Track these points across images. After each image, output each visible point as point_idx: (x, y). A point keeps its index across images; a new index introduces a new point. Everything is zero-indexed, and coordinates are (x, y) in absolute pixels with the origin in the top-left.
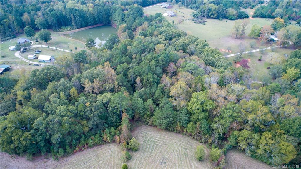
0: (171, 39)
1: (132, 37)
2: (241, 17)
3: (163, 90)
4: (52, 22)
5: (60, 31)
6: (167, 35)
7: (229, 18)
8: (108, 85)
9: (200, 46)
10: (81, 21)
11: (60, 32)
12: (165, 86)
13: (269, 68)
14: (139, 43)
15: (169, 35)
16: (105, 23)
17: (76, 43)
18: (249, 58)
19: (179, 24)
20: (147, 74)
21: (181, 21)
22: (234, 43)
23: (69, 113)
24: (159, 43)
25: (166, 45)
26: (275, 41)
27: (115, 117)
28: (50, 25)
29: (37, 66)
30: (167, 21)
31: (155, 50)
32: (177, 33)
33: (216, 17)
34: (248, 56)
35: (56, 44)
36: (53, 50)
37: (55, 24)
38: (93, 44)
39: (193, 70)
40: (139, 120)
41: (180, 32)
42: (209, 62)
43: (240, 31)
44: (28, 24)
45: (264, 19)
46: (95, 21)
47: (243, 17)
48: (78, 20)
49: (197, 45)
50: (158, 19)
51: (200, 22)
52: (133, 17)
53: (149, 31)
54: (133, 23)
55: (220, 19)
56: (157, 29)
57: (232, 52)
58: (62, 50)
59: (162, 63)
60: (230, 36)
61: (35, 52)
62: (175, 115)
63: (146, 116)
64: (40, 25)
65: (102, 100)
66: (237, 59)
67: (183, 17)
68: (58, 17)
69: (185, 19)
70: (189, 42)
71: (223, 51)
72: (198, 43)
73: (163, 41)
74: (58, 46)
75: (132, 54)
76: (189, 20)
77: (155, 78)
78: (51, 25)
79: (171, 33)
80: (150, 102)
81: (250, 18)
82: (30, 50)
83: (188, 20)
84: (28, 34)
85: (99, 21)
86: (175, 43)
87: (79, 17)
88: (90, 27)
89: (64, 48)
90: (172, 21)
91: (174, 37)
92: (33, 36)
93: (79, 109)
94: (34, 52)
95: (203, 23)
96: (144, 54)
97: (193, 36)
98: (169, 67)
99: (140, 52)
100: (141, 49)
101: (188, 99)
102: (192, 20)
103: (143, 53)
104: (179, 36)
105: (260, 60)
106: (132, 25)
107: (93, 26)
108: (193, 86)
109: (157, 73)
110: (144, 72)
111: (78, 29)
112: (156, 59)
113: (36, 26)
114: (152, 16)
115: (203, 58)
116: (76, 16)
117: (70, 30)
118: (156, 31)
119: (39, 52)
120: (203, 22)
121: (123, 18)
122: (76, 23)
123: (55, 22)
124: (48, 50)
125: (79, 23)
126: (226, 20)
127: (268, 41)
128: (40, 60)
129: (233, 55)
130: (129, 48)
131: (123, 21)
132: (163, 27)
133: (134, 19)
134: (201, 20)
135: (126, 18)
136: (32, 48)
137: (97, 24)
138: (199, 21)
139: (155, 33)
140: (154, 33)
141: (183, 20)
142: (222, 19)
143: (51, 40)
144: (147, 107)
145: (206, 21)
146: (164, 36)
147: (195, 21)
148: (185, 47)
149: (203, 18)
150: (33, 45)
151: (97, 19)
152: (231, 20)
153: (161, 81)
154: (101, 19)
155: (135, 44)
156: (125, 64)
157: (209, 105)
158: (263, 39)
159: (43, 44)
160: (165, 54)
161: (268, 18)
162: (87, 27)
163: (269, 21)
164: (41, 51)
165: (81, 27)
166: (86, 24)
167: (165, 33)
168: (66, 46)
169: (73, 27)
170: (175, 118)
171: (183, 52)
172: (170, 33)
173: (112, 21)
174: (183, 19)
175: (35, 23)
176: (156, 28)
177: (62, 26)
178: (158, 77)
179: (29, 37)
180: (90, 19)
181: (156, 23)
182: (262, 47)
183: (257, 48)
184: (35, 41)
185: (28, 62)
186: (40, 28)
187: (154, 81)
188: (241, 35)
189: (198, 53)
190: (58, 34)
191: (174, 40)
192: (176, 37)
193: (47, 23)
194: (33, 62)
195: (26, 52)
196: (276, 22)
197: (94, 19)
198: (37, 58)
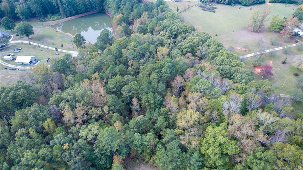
0: (176, 36)
1: (128, 33)
2: (257, 2)
3: (167, 115)
4: (36, 10)
5: (45, 21)
6: (171, 31)
7: (242, 4)
8: (95, 112)
9: (212, 48)
10: (70, 8)
11: (46, 23)
12: (170, 111)
13: (296, 75)
14: (137, 44)
15: (174, 32)
16: (98, 10)
17: (63, 37)
18: (270, 60)
19: (184, 12)
20: (146, 93)
21: (187, 7)
22: (251, 38)
23: (39, 161)
24: (162, 44)
25: (171, 45)
26: (300, 36)
27: (104, 159)
28: (33, 13)
29: (13, 71)
30: (171, 10)
31: (156, 53)
32: (183, 28)
33: (228, 3)
34: (269, 56)
35: (40, 39)
36: (35, 47)
37: (40, 12)
38: (83, 41)
39: (207, 89)
40: (136, 157)
41: (187, 27)
42: (225, 72)
43: (258, 23)
44: (7, 13)
45: (284, 5)
46: (86, 8)
47: (259, 2)
48: (67, 7)
49: (209, 46)
50: (160, 8)
51: (209, 9)
52: (131, 4)
53: (150, 26)
54: (130, 13)
55: (232, 5)
56: (159, 22)
57: (250, 51)
58: (46, 47)
59: (165, 76)
60: (245, 29)
61: (14, 50)
62: (183, 158)
63: (145, 154)
64: (22, 13)
65: (87, 137)
66: (257, 62)
67: (189, 2)
68: (43, 4)
69: (191, 5)
70: (199, 42)
71: (238, 49)
72: (210, 44)
73: (166, 40)
74: (42, 41)
75: (128, 60)
76: (196, 6)
77: (156, 99)
78: (35, 13)
79: (176, 29)
80: (150, 136)
81: (267, 3)
82: (8, 47)
83: (194, 7)
84: (7, 27)
85: (92, 7)
86: (181, 43)
87: (67, 4)
88: (81, 15)
89: (49, 44)
90: (177, 9)
91: (180, 33)
92: (13, 28)
93: (55, 153)
94: (12, 50)
95: (213, 11)
96: (143, 60)
97: (204, 33)
98: (175, 80)
99: (138, 57)
100: (139, 53)
101: (201, 135)
102: (200, 6)
103: (141, 58)
104: (186, 32)
105: (284, 63)
106: (129, 15)
107: (84, 14)
108: (207, 113)
109: (160, 90)
110: (143, 90)
111: (66, 18)
112: (158, 70)
113: (17, 16)
114: (152, 3)
115: (218, 66)
116: (63, 3)
117: (58, 20)
118: (158, 25)
119: (18, 51)
120: (213, 9)
121: (118, 5)
122: (64, 11)
123: (39, 10)
124: (29, 48)
125: (68, 11)
126: (239, 6)
127: (292, 35)
128: (19, 62)
129: (251, 55)
130: (124, 51)
131: (119, 8)
132: (166, 18)
133: (131, 8)
134: (210, 5)
135: (123, 5)
136: (10, 45)
137: (89, 11)
138: (207, 7)
139: (157, 28)
140: (155, 28)
141: (189, 7)
142: (235, 5)
143: (33, 35)
144: (146, 143)
145: (216, 8)
146: (167, 33)
147: (203, 7)
148: (194, 48)
149: (213, 3)
150: (13, 40)
151: (89, 6)
152: (245, 6)
153: (164, 103)
154: (94, 5)
155: (131, 46)
156: (118, 77)
157: (231, 149)
158: (286, 34)
159: (25, 39)
160: (170, 62)
161: (288, 3)
162: (78, 15)
163: (289, 8)
164: (21, 49)
165: (71, 16)
166: (76, 12)
167: (169, 29)
168: (51, 41)
169: (61, 16)
170: (184, 162)
171: (192, 55)
172: (174, 28)
173: (106, 8)
174: (189, 5)
175: (16, 12)
176: (158, 20)
177: (48, 14)
178: (161, 97)
179: (8, 30)
180: (80, 6)
181: (158, 13)
182: (286, 44)
183: (280, 45)
184: (15, 35)
185: (5, 65)
186: (21, 18)
187: (156, 103)
188: (260, 27)
189: (210, 57)
190: (43, 24)
191: (179, 38)
192: (182, 33)
193: (31, 11)
194: (11, 65)
195: (3, 50)
196: (300, 10)
197: (85, 6)
198: (15, 60)
